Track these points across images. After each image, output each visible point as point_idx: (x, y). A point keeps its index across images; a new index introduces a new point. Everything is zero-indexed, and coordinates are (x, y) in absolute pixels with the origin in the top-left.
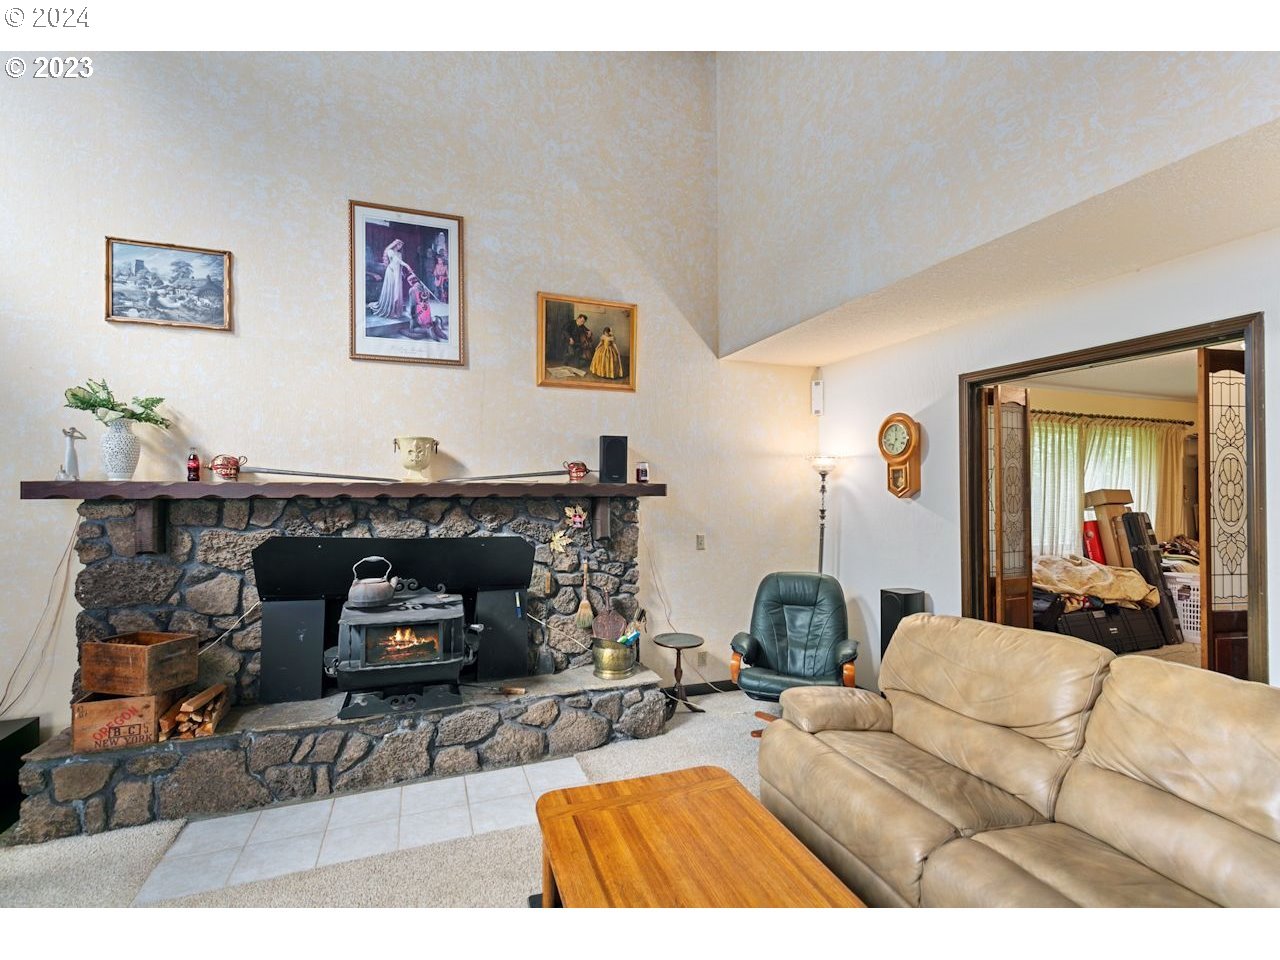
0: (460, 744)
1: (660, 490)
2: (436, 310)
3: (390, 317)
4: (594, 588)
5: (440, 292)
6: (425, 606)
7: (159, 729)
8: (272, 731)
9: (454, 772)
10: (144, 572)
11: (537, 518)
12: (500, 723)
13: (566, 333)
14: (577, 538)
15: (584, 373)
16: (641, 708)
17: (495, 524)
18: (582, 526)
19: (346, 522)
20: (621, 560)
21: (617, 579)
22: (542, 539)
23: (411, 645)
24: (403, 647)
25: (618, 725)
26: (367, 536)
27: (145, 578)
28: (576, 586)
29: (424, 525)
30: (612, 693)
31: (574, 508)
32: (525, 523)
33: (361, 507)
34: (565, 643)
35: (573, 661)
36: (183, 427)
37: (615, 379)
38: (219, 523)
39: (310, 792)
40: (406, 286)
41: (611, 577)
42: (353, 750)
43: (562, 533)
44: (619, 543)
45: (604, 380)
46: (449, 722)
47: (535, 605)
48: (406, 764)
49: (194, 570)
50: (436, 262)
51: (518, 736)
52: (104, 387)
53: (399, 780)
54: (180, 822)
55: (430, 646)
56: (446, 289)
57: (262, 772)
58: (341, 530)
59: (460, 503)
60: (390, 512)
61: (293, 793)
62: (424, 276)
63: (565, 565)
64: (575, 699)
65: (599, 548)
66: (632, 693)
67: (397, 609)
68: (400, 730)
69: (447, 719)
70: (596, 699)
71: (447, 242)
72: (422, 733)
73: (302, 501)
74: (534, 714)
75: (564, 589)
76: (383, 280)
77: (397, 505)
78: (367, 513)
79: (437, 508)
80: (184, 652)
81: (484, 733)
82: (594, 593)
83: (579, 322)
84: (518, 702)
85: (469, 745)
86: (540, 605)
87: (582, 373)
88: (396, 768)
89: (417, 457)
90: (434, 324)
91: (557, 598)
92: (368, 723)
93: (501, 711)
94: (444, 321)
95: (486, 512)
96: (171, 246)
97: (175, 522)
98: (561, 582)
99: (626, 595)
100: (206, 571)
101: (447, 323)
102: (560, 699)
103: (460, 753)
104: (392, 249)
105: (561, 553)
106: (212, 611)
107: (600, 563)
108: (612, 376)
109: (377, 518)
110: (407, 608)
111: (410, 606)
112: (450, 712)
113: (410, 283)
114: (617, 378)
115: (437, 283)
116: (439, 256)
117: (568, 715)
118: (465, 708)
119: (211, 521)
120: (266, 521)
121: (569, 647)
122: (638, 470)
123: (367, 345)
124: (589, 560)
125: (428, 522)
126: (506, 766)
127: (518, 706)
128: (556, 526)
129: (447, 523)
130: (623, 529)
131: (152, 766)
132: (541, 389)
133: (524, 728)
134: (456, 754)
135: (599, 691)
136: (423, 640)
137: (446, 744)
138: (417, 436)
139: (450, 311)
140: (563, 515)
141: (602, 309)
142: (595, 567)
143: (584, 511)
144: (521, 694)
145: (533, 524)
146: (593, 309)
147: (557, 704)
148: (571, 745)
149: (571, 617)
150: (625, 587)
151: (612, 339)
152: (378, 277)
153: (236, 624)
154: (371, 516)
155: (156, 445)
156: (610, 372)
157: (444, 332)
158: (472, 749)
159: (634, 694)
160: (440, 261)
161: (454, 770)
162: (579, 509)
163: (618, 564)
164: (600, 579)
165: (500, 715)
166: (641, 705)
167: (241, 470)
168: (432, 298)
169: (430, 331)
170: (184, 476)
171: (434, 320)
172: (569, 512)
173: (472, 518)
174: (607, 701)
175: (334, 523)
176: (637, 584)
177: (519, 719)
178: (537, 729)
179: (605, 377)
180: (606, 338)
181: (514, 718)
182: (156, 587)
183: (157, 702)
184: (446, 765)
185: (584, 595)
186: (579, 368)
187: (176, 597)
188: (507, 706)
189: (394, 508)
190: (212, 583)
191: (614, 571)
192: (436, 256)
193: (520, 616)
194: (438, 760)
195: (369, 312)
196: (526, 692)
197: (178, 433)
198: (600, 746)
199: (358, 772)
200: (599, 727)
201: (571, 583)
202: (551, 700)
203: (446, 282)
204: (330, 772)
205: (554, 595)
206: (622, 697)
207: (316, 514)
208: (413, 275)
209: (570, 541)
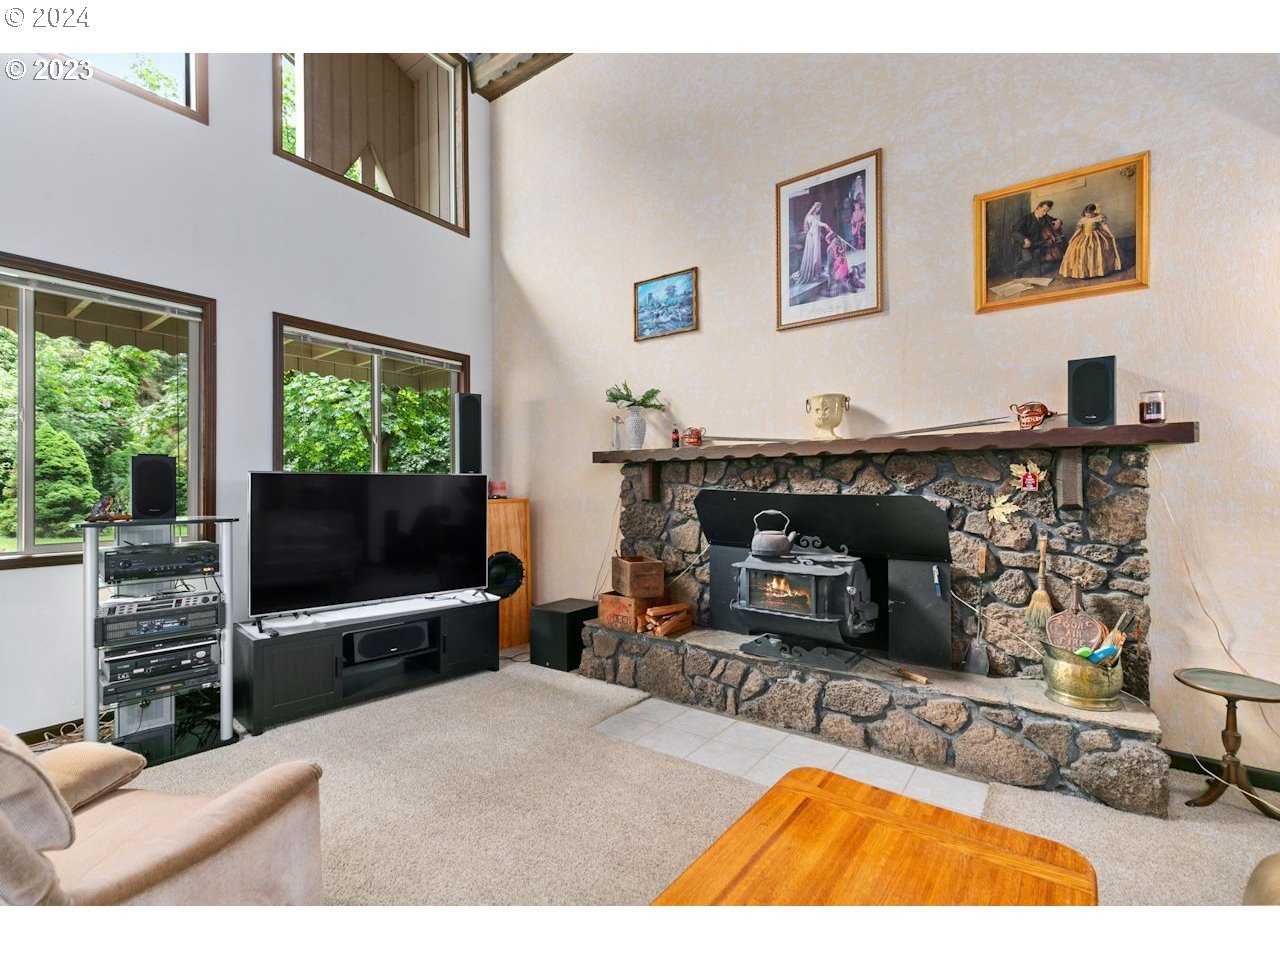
0: (846, 713)
1: (1184, 433)
2: (853, 260)
3: (810, 282)
4: (1059, 576)
5: (857, 240)
6: (816, 563)
7: (636, 624)
8: (699, 647)
9: (838, 740)
10: (648, 515)
11: (968, 478)
12: (890, 705)
13: (1018, 235)
14: (1030, 506)
15: (1049, 280)
16: (1112, 761)
17: (912, 484)
18: (1036, 489)
19: (769, 481)
20: (1111, 541)
21: (1103, 570)
22: (975, 505)
23: (786, 595)
24: (778, 596)
25: (1068, 771)
26: (787, 492)
27: (650, 519)
28: (1029, 571)
29: (836, 485)
30: (1057, 722)
31: (1025, 465)
32: (950, 483)
33: (782, 467)
34: (1010, 642)
35: (1026, 669)
36: (673, 410)
37: (1105, 276)
38: (687, 482)
39: (722, 709)
40: (824, 245)
41: (1090, 564)
42: (753, 683)
43: (1005, 498)
44: (1106, 516)
45: (1087, 282)
46: (836, 686)
47: (965, 585)
48: (794, 714)
49: (675, 516)
50: (853, 210)
51: (910, 729)
52: (625, 386)
53: (788, 727)
54: (647, 694)
55: (802, 600)
56: (863, 234)
57: (693, 677)
58: (765, 488)
59: (872, 461)
60: (806, 471)
61: (711, 704)
62: (840, 229)
63: (1010, 539)
64: (996, 711)
65: (1069, 521)
66: (1094, 733)
67: (790, 561)
68: (790, 680)
69: (834, 683)
70: (1028, 722)
71: (864, 185)
72: (809, 689)
73: (737, 463)
74: (933, 710)
75: (1010, 571)
76: (803, 249)
77: (812, 465)
78: (786, 473)
79: (849, 467)
80: (654, 572)
81: (870, 712)
82: (1058, 583)
83: (1039, 214)
84: (913, 690)
85: (856, 719)
86: (973, 586)
87: (1045, 282)
88: (786, 714)
89: (824, 414)
90: (850, 276)
91: (998, 582)
92: (765, 663)
93: (894, 694)
94: (861, 269)
95: (900, 470)
96: (664, 277)
97: (664, 480)
98: (1004, 562)
99: (1120, 594)
100: (681, 517)
101: (864, 270)
102: (973, 705)
103: (847, 724)
104: (812, 214)
105: (1003, 524)
106: (683, 548)
107: (1070, 542)
108: (1101, 273)
109: (794, 477)
110: (799, 562)
111: (802, 561)
112: (839, 677)
113: (828, 241)
114: (1110, 273)
115: (854, 231)
116: (856, 202)
117: (980, 728)
118: (852, 678)
119: (683, 479)
120: (715, 479)
121: (1016, 648)
122: (1142, 406)
123: (792, 315)
124: (1050, 536)
125: (840, 481)
126: (897, 759)
127: (914, 695)
128: (997, 488)
129: (860, 482)
130: (1114, 496)
131: (635, 649)
132: (982, 317)
133: (919, 723)
134: (841, 721)
135: (1036, 713)
136: (796, 593)
137: (832, 708)
138: (822, 393)
139: (868, 257)
140: (1007, 475)
141: (1080, 181)
142: (1062, 548)
143: (1042, 469)
144: (921, 683)
145: (963, 485)
146: (1062, 188)
147: (968, 709)
148: (984, 768)
149: (1020, 610)
150: (1119, 582)
151: (1099, 219)
152: (799, 247)
153: (696, 561)
154: (789, 476)
155: (659, 424)
156: (1095, 267)
157: (861, 281)
158: (860, 725)
159: (1100, 737)
160: (857, 206)
161: (840, 739)
162: (1033, 468)
163: (1105, 547)
164: (1069, 565)
165: (891, 698)
166: (1112, 755)
167: (703, 439)
168: (849, 249)
169: (847, 285)
170: (669, 445)
171: (851, 271)
172: (1017, 470)
173: (885, 477)
174: (1048, 732)
175: (760, 482)
176: (1147, 581)
177: (915, 710)
178: (939, 731)
179: (1087, 278)
180: (1088, 222)
181: (908, 707)
182: (655, 526)
183: (636, 604)
184: (832, 730)
185: (1040, 584)
186: (1041, 275)
187: (665, 534)
188: (901, 690)
189: (808, 467)
190: (684, 526)
191: (1095, 557)
192: (853, 202)
193: (939, 594)
194: (826, 721)
195: (792, 283)
196: (927, 683)
197: (670, 415)
198: (1035, 788)
199: (755, 704)
200: (1032, 762)
201: (1019, 564)
202: (958, 701)
203: (863, 226)
204: (736, 696)
205: (995, 577)
206: (1075, 734)
207: (747, 474)
208: (831, 232)
209: (1017, 508)
